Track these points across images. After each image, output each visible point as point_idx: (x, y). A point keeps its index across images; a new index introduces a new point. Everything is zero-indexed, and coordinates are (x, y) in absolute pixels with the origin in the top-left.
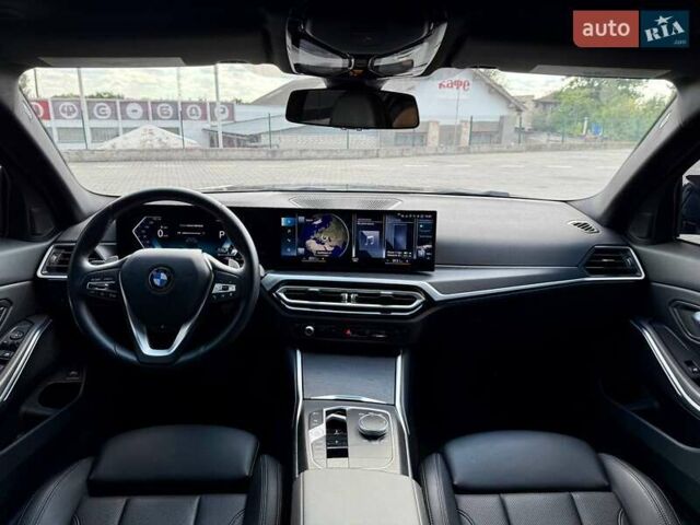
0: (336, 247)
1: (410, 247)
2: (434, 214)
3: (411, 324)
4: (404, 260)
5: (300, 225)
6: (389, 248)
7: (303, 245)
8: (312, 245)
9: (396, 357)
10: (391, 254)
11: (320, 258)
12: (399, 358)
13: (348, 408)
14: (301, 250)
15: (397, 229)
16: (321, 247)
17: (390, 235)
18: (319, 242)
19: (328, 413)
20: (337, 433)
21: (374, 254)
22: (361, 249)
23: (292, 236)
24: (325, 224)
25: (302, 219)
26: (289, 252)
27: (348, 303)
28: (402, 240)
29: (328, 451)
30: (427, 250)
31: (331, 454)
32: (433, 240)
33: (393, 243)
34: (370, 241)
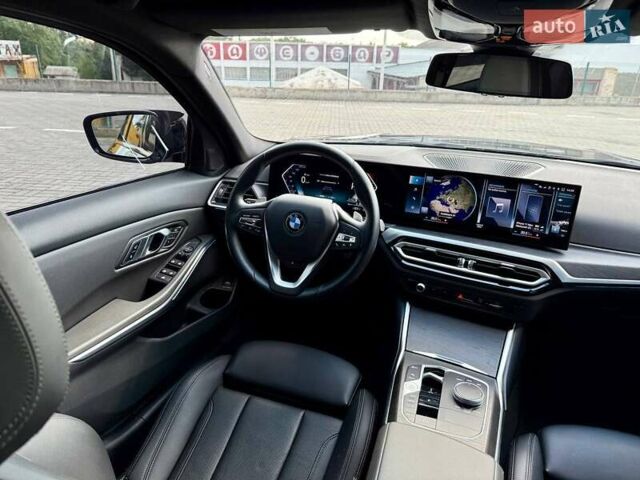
0: (461, 211)
1: (543, 221)
2: (578, 189)
3: (530, 301)
4: (534, 234)
5: (427, 184)
6: (519, 218)
7: (427, 204)
8: (437, 205)
9: (507, 331)
10: (520, 225)
11: (443, 219)
12: (511, 333)
13: (447, 370)
14: (425, 209)
15: (532, 200)
16: (444, 209)
17: (522, 205)
18: (444, 203)
19: (426, 370)
20: (431, 392)
21: (501, 222)
22: (487, 216)
23: (418, 194)
24: (453, 186)
25: (430, 179)
26: (413, 210)
27: (464, 268)
28: (535, 212)
29: (419, 407)
30: (562, 227)
31: (421, 411)
32: (571, 217)
33: (524, 214)
34: (499, 208)
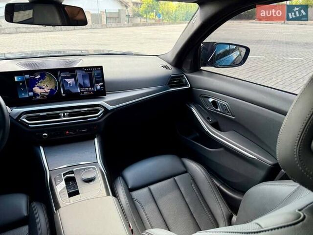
0: (52, 90)
1: (92, 86)
2: (101, 67)
4: (90, 92)
5: (27, 80)
6: (81, 87)
7: (32, 91)
8: (37, 90)
9: (94, 139)
10: (83, 90)
11: (43, 96)
12: (96, 140)
13: (74, 170)
14: (31, 94)
15: (84, 77)
16: (42, 91)
17: (80, 80)
18: (40, 88)
19: (64, 175)
20: (71, 183)
21: (74, 91)
22: (66, 89)
23: (23, 86)
24: (43, 77)
25: (27, 76)
26: (24, 95)
27: (64, 118)
28: (87, 82)
30: (101, 86)
31: (71, 195)
32: (103, 81)
33: (82, 84)
34: (70, 84)
